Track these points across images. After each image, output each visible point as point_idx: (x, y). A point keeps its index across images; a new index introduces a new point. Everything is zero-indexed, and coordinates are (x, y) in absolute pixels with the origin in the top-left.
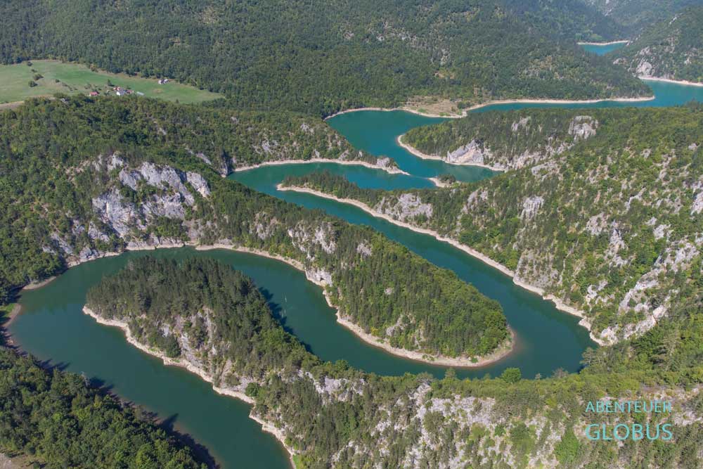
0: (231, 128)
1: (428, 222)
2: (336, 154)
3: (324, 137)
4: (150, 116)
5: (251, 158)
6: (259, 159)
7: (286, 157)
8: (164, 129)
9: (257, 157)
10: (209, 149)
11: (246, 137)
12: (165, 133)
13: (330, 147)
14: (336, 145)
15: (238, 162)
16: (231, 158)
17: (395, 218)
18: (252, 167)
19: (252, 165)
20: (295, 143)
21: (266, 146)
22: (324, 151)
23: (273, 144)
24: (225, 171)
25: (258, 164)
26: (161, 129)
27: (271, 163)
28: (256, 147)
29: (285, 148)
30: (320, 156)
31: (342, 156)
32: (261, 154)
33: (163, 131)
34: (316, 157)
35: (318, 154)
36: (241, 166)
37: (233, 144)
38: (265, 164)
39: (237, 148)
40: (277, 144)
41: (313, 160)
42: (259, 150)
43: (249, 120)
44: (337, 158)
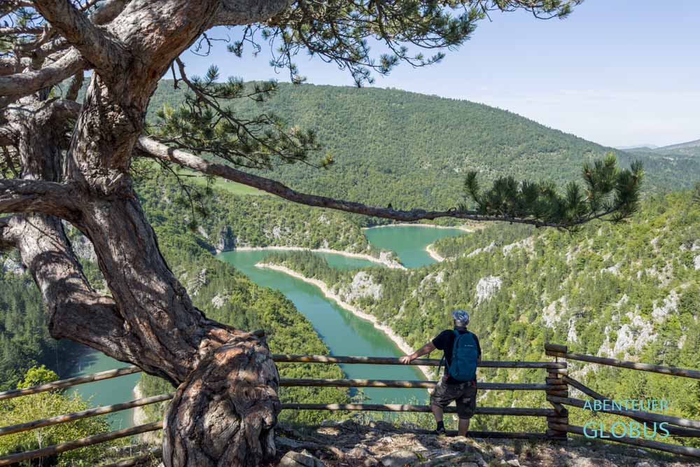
0: (248, 211)
1: (373, 306)
2: (343, 246)
3: (338, 229)
4: (162, 186)
5: (256, 240)
6: (266, 242)
7: (293, 244)
8: (169, 198)
9: (264, 240)
10: (211, 224)
11: (260, 221)
12: (168, 202)
13: (342, 239)
14: (348, 238)
15: (242, 241)
16: (236, 237)
17: (343, 299)
18: (254, 249)
19: (255, 247)
20: (307, 232)
21: (277, 232)
22: (333, 242)
23: (285, 230)
24: (221, 246)
25: (262, 247)
26: (165, 198)
27: (276, 248)
28: (266, 231)
29: (296, 235)
30: (329, 246)
31: (349, 248)
32: (270, 237)
33: (167, 200)
34: (324, 248)
35: (326, 244)
36: (243, 246)
37: (243, 225)
38: (270, 248)
39: (245, 229)
40: (288, 231)
41: (321, 250)
42: (269, 234)
43: (270, 207)
44: (344, 250)
